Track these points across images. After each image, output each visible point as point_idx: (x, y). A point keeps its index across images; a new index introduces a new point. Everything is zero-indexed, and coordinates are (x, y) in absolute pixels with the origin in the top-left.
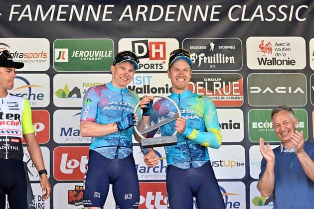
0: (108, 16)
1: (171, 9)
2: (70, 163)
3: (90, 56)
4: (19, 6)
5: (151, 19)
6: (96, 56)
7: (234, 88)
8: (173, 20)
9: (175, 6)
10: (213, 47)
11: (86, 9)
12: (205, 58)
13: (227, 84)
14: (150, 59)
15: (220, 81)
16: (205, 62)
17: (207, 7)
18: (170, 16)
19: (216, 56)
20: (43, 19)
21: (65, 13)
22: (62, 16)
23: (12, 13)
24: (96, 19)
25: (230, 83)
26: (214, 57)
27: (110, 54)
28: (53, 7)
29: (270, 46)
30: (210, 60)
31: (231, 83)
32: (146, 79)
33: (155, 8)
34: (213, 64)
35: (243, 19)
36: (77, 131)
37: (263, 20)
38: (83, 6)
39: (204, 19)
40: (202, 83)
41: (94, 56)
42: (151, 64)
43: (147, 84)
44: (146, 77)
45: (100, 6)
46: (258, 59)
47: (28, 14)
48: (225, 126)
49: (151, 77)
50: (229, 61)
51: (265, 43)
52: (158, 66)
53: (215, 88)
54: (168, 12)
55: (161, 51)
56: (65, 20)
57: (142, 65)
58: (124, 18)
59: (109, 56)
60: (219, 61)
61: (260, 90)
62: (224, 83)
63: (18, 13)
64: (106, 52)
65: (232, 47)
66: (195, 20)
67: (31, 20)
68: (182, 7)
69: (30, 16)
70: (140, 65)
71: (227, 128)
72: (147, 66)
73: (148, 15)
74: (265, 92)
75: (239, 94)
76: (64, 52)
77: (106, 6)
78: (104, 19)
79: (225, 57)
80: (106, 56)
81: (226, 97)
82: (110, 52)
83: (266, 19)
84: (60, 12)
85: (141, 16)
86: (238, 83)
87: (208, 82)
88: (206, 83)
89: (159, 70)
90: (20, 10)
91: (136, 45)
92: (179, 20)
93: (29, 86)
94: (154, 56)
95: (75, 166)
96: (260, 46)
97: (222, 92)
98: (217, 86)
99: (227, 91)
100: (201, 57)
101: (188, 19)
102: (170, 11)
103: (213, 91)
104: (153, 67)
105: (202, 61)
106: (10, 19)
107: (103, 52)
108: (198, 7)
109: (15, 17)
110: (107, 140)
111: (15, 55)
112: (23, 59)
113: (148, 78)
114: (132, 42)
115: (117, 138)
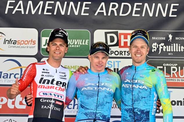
0: (86, 11)
1: (138, 6)
3: (71, 44)
4: (14, 1)
5: (121, 14)
6: (76, 43)
8: (139, 15)
9: (141, 4)
10: (171, 39)
11: (68, 5)
12: (164, 47)
13: (182, 69)
14: (119, 47)
16: (164, 50)
17: (167, 5)
18: (137, 12)
19: (173, 46)
20: (33, 12)
21: (51, 8)
22: (48, 11)
23: (8, 7)
24: (76, 13)
26: (172, 47)
27: (87, 42)
28: (41, 3)
30: (168, 49)
32: (116, 64)
33: (124, 5)
34: (171, 52)
38: (66, 3)
39: (164, 15)
40: (162, 67)
41: (74, 44)
42: (120, 51)
43: (116, 67)
44: (116, 62)
45: (79, 3)
47: (21, 8)
48: (180, 103)
49: (120, 62)
52: (126, 53)
53: (172, 72)
54: (135, 9)
56: (50, 14)
57: (113, 52)
58: (99, 13)
59: (86, 44)
60: (176, 50)
62: (179, 68)
63: (12, 7)
64: (84, 40)
66: (157, 15)
67: (23, 13)
68: (146, 5)
69: (22, 10)
70: (111, 51)
71: (181, 105)
72: (117, 53)
73: (118, 10)
77: (85, 3)
78: (82, 14)
79: (181, 46)
80: (83, 44)
81: (181, 79)
82: (87, 40)
84: (47, 7)
85: (112, 12)
87: (167, 67)
88: (165, 67)
89: (126, 56)
90: (14, 5)
91: (109, 35)
92: (143, 15)
93: (21, 67)
94: (122, 44)
97: (178, 75)
98: (174, 70)
99: (182, 75)
100: (161, 46)
101: (151, 15)
103: (170, 74)
104: (122, 53)
105: (162, 49)
106: (6, 12)
107: (81, 40)
108: (160, 5)
109: (10, 10)
110: (86, 114)
111: (10, 41)
112: (16, 45)
113: (117, 63)
114: (105, 33)
115: (94, 113)
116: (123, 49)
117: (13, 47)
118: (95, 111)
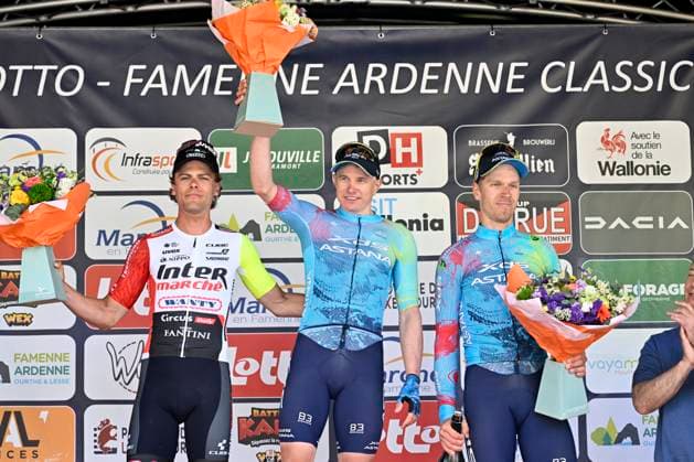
0: (311, 85)
1: (432, 71)
2: (241, 364)
3: (279, 161)
4: (144, 67)
5: (393, 90)
6: (290, 160)
7: (554, 220)
8: (435, 91)
9: (440, 65)
10: (512, 143)
13: (540, 212)
14: (392, 167)
15: (527, 207)
17: (501, 65)
18: (430, 84)
20: (189, 91)
21: (230, 79)
22: (224, 86)
23: (130, 80)
24: (290, 90)
25: (545, 209)
27: (315, 156)
28: (208, 68)
29: (622, 138)
31: (549, 210)
33: (401, 69)
35: (569, 89)
36: (255, 305)
37: (607, 89)
39: (495, 89)
41: (286, 162)
42: (395, 176)
43: (386, 213)
44: (386, 200)
46: (600, 163)
47: (159, 83)
49: (395, 200)
50: (544, 167)
51: (612, 134)
52: (408, 178)
53: (517, 220)
54: (426, 77)
55: (413, 150)
56: (229, 93)
58: (342, 88)
59: (315, 161)
61: (603, 223)
62: (534, 210)
63: (140, 81)
64: (309, 153)
65: (549, 142)
66: (477, 91)
67: (165, 93)
68: (452, 66)
69: (163, 85)
72: (386, 180)
73: (387, 81)
74: (613, 226)
75: (563, 230)
76: (228, 154)
77: (308, 67)
78: (304, 91)
79: (536, 159)
80: (308, 161)
82: (316, 152)
83: (614, 88)
84: (220, 79)
85: (374, 85)
86: (562, 210)
89: (409, 186)
90: (145, 75)
91: (367, 139)
92: (446, 91)
93: (163, 219)
94: (399, 159)
95: (251, 371)
96: (603, 139)
97: (531, 227)
98: (522, 215)
99: (540, 227)
101: (464, 89)
102: (429, 74)
104: (398, 180)
106: (126, 93)
107: (302, 152)
108: (483, 66)
109: (136, 88)
110: (326, 312)
111: (136, 160)
112: (151, 168)
113: (388, 202)
114: (358, 133)
115: (343, 310)
116: (401, 171)
117: (144, 172)
118: (346, 306)
